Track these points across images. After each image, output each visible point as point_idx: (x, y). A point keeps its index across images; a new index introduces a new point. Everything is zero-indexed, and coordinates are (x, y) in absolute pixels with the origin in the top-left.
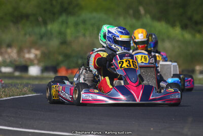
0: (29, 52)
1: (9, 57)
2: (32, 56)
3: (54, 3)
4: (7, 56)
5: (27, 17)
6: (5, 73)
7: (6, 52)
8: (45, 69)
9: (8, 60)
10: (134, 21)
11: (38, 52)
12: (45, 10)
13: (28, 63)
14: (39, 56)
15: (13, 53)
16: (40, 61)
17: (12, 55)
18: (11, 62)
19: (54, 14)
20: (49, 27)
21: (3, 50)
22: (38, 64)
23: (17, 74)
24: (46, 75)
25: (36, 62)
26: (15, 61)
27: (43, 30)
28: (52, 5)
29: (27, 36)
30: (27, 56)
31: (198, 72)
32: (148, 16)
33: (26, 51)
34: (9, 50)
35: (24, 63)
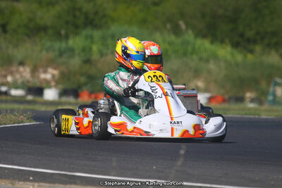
0: (45, 72)
1: (21, 77)
2: (48, 76)
3: (78, 13)
4: (18, 76)
5: (44, 29)
6: (15, 97)
7: (18, 71)
8: (64, 93)
9: (20, 81)
10: (173, 38)
11: (56, 72)
12: (67, 22)
13: (44, 85)
14: (57, 77)
15: (26, 72)
16: (57, 83)
17: (24, 74)
18: (23, 83)
19: (77, 27)
20: (71, 42)
21: (14, 69)
22: (55, 87)
23: (30, 98)
24: (64, 99)
25: (53, 84)
26: (28, 81)
27: (64, 45)
28: (75, 16)
29: (44, 53)
30: (43, 76)
31: (248, 100)
32: (190, 32)
33: (41, 70)
34: (21, 69)
35: (38, 85)
